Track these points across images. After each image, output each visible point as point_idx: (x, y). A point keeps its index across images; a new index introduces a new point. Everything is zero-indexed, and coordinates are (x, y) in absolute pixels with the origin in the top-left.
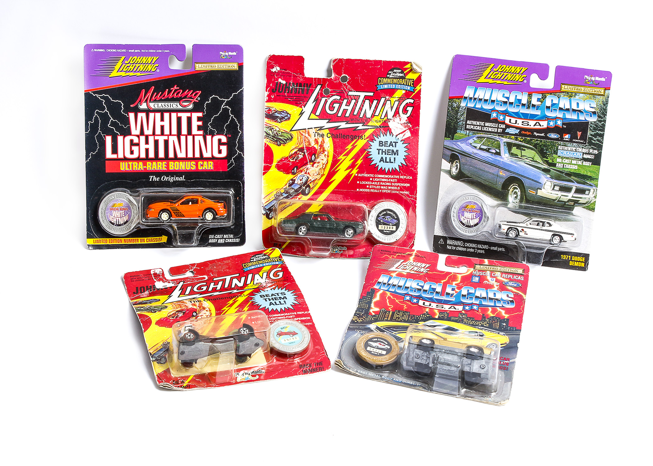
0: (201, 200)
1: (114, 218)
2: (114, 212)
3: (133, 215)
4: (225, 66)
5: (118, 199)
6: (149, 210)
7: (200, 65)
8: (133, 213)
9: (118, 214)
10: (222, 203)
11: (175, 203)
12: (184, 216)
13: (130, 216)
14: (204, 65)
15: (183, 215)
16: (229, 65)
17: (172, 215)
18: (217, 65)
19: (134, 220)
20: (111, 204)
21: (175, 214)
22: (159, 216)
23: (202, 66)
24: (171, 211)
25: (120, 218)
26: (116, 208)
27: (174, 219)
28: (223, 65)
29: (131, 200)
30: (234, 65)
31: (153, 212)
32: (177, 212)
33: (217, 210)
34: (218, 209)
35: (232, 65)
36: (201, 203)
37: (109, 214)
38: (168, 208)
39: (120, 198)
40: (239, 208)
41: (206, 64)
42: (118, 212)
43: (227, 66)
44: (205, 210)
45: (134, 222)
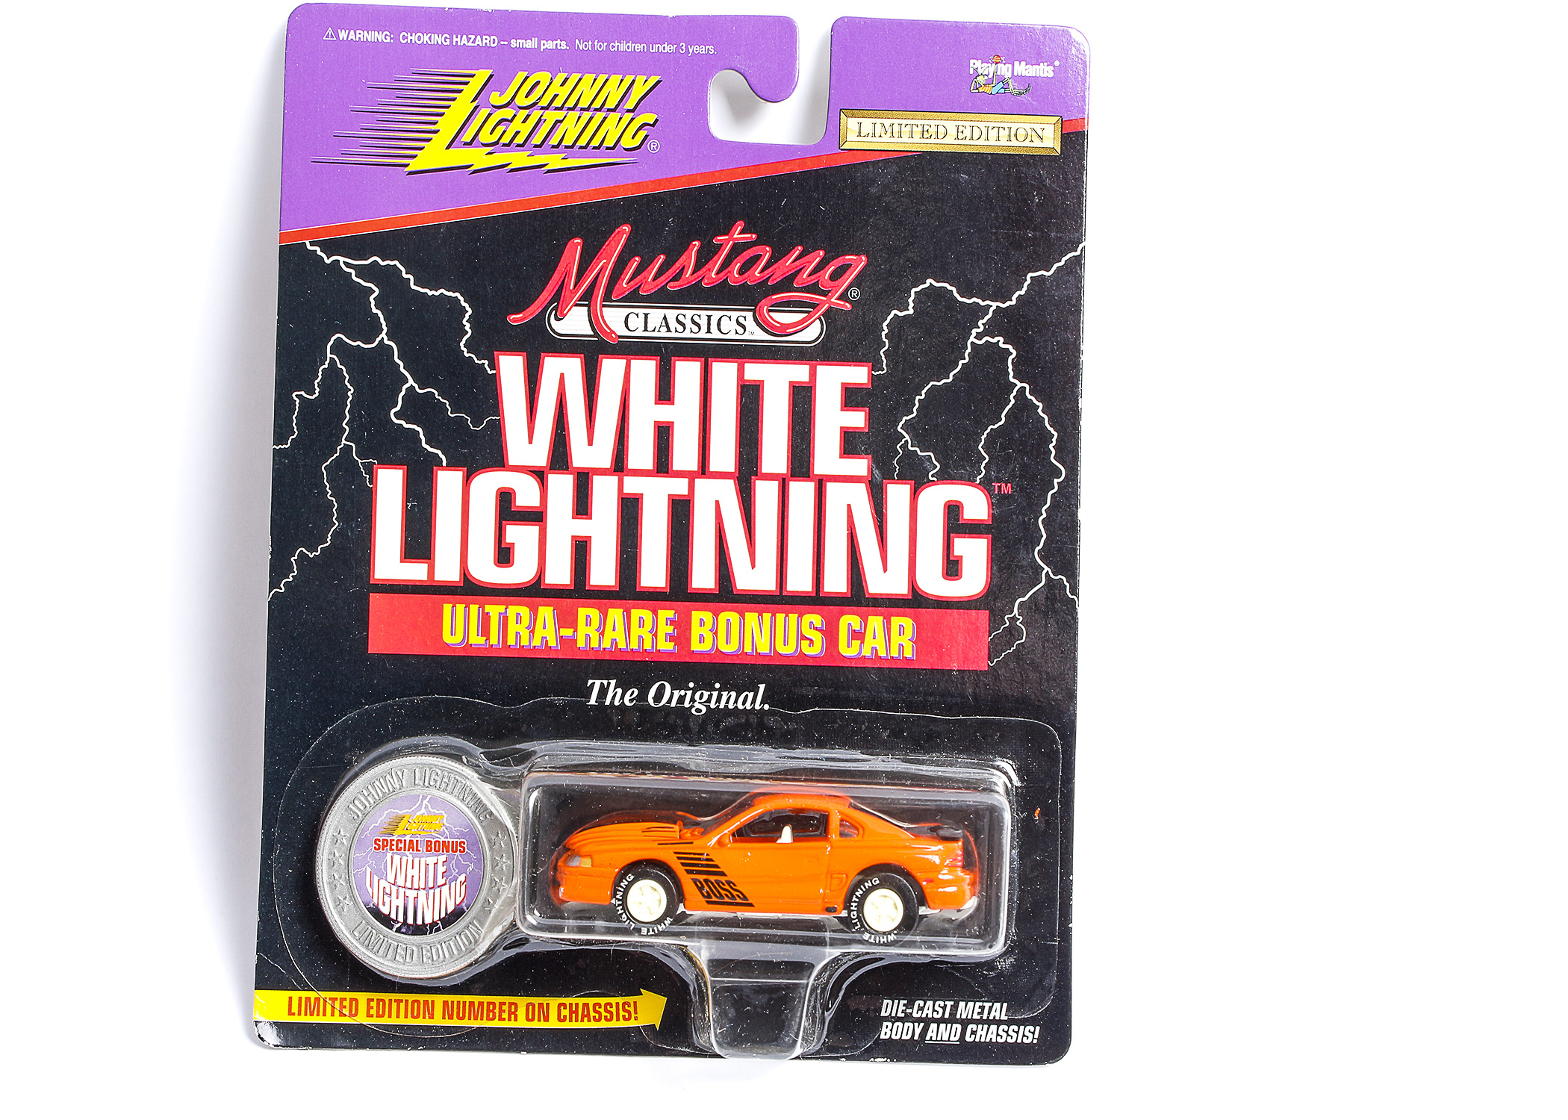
0: (842, 820)
1: (394, 888)
2: (397, 858)
3: (492, 880)
4: (993, 134)
5: (417, 791)
6: (565, 861)
7: (867, 124)
8: (493, 869)
9: (415, 872)
10: (955, 839)
11: (707, 829)
12: (751, 905)
13: (473, 887)
14: (887, 122)
15: (745, 898)
16: (1014, 127)
17: (687, 896)
18: (951, 126)
19: (497, 906)
20: (381, 819)
21: (700, 889)
22: (614, 895)
23: (879, 130)
24: (681, 870)
25: (422, 893)
26: (408, 838)
27: (698, 914)
28: (982, 125)
29: (485, 800)
30: (1037, 128)
31: (585, 873)
32: (713, 878)
33: (930, 881)
34: (930, 875)
35: (1028, 127)
36: (842, 834)
37: (368, 870)
38: (667, 855)
39: (427, 791)
40: (1042, 863)
41: (896, 121)
42: (417, 861)
43: (1004, 134)
44: (868, 873)
45: (496, 916)
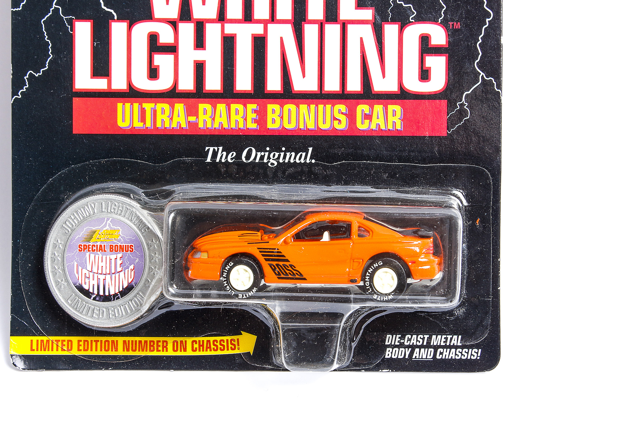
0: (359, 227)
1: (91, 274)
2: (92, 256)
3: (150, 268)
5: (104, 215)
6: (192, 255)
8: (150, 261)
9: (104, 264)
10: (428, 237)
11: (277, 234)
12: (305, 279)
13: (138, 272)
15: (301, 275)
17: (266, 274)
19: (153, 283)
20: (83, 232)
21: (274, 270)
22: (221, 275)
24: (261, 259)
25: (108, 277)
26: (99, 244)
27: (273, 285)
29: (144, 220)
31: (204, 262)
32: (281, 263)
33: (413, 262)
34: (413, 259)
36: (359, 236)
37: (76, 264)
38: (254, 250)
39: (109, 215)
40: (481, 252)
42: (104, 257)
44: (375, 258)
45: (152, 289)
